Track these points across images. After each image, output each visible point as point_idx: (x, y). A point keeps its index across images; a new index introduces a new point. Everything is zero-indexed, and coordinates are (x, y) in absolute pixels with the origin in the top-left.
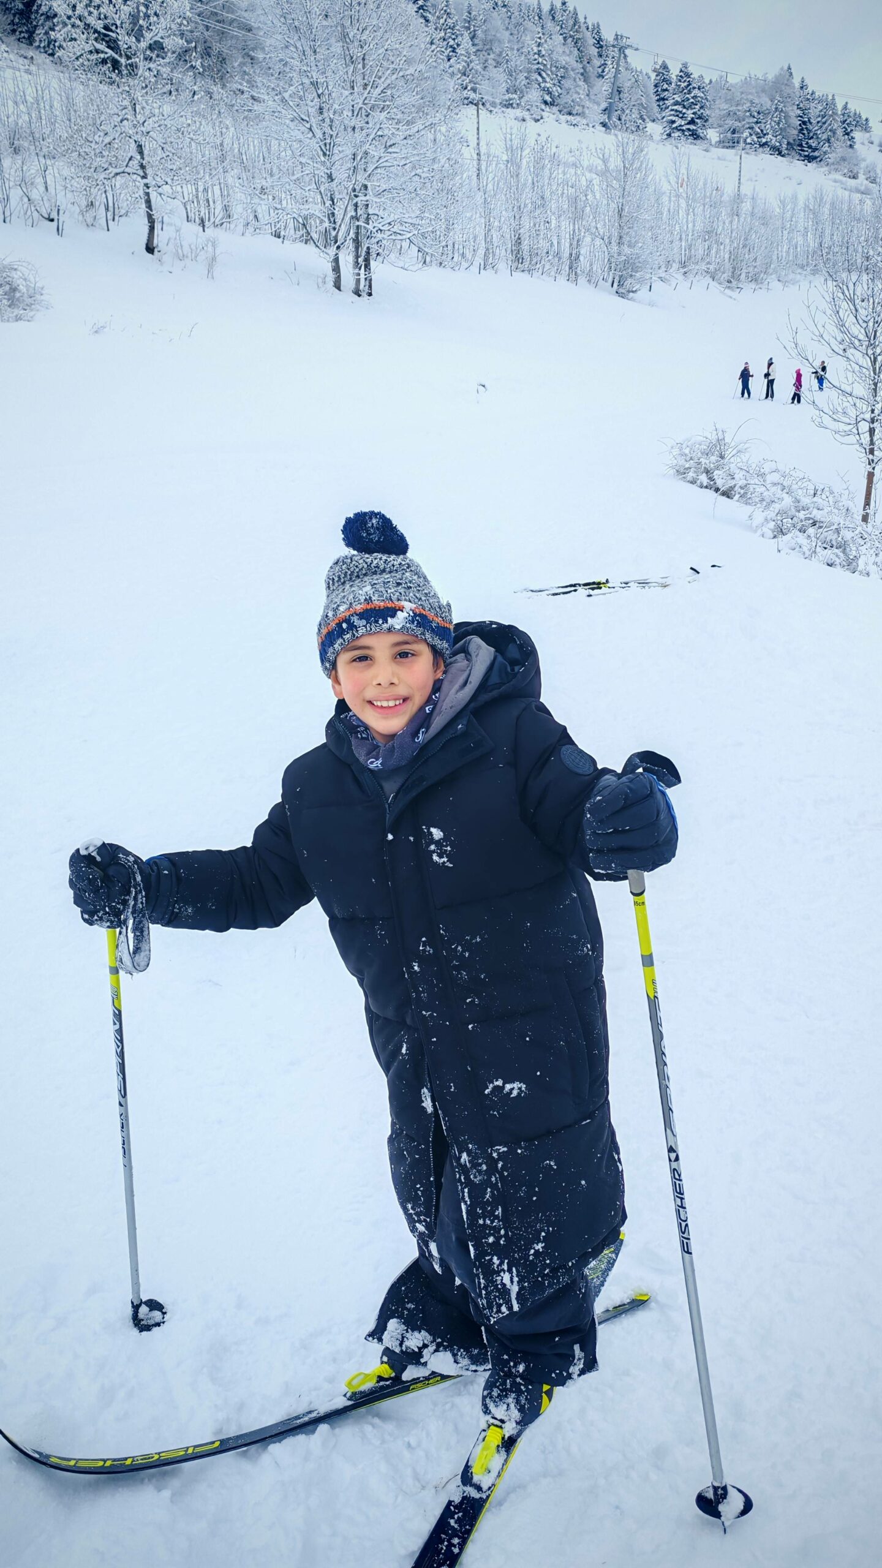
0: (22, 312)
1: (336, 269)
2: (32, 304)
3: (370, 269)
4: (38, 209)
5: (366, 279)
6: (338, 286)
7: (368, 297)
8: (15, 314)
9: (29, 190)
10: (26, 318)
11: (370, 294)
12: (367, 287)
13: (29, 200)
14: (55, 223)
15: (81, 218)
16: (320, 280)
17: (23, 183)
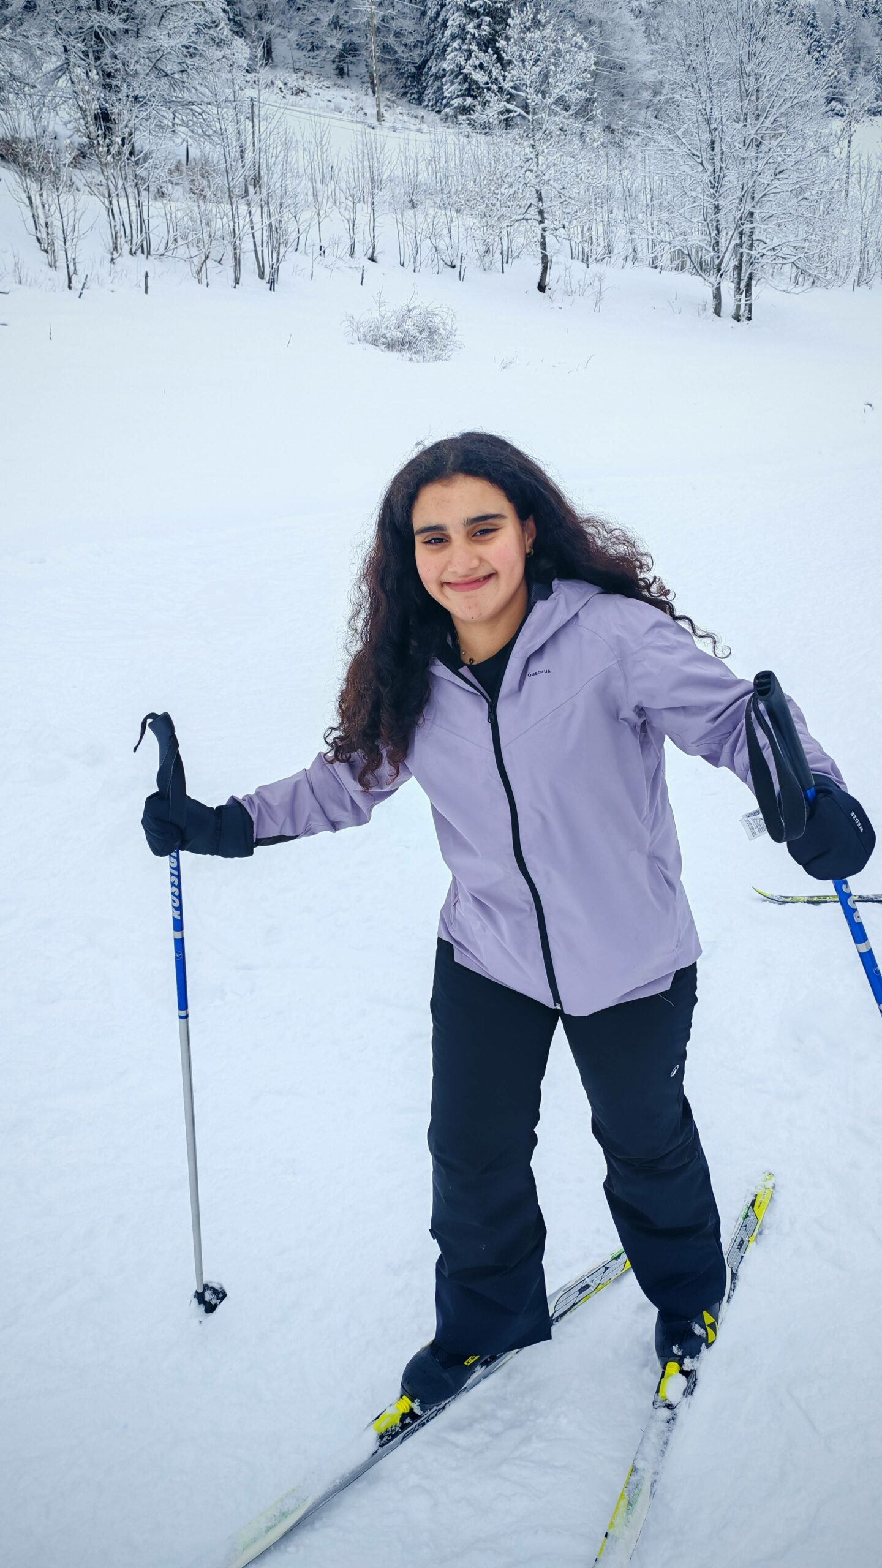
0: (441, 352)
1: (717, 295)
2: (447, 345)
3: (751, 294)
4: (444, 258)
5: (746, 305)
6: (718, 311)
7: (748, 322)
8: (434, 355)
9: (437, 241)
10: (444, 358)
11: (749, 319)
12: (747, 312)
13: (436, 250)
14: (457, 270)
15: (479, 262)
16: (701, 308)
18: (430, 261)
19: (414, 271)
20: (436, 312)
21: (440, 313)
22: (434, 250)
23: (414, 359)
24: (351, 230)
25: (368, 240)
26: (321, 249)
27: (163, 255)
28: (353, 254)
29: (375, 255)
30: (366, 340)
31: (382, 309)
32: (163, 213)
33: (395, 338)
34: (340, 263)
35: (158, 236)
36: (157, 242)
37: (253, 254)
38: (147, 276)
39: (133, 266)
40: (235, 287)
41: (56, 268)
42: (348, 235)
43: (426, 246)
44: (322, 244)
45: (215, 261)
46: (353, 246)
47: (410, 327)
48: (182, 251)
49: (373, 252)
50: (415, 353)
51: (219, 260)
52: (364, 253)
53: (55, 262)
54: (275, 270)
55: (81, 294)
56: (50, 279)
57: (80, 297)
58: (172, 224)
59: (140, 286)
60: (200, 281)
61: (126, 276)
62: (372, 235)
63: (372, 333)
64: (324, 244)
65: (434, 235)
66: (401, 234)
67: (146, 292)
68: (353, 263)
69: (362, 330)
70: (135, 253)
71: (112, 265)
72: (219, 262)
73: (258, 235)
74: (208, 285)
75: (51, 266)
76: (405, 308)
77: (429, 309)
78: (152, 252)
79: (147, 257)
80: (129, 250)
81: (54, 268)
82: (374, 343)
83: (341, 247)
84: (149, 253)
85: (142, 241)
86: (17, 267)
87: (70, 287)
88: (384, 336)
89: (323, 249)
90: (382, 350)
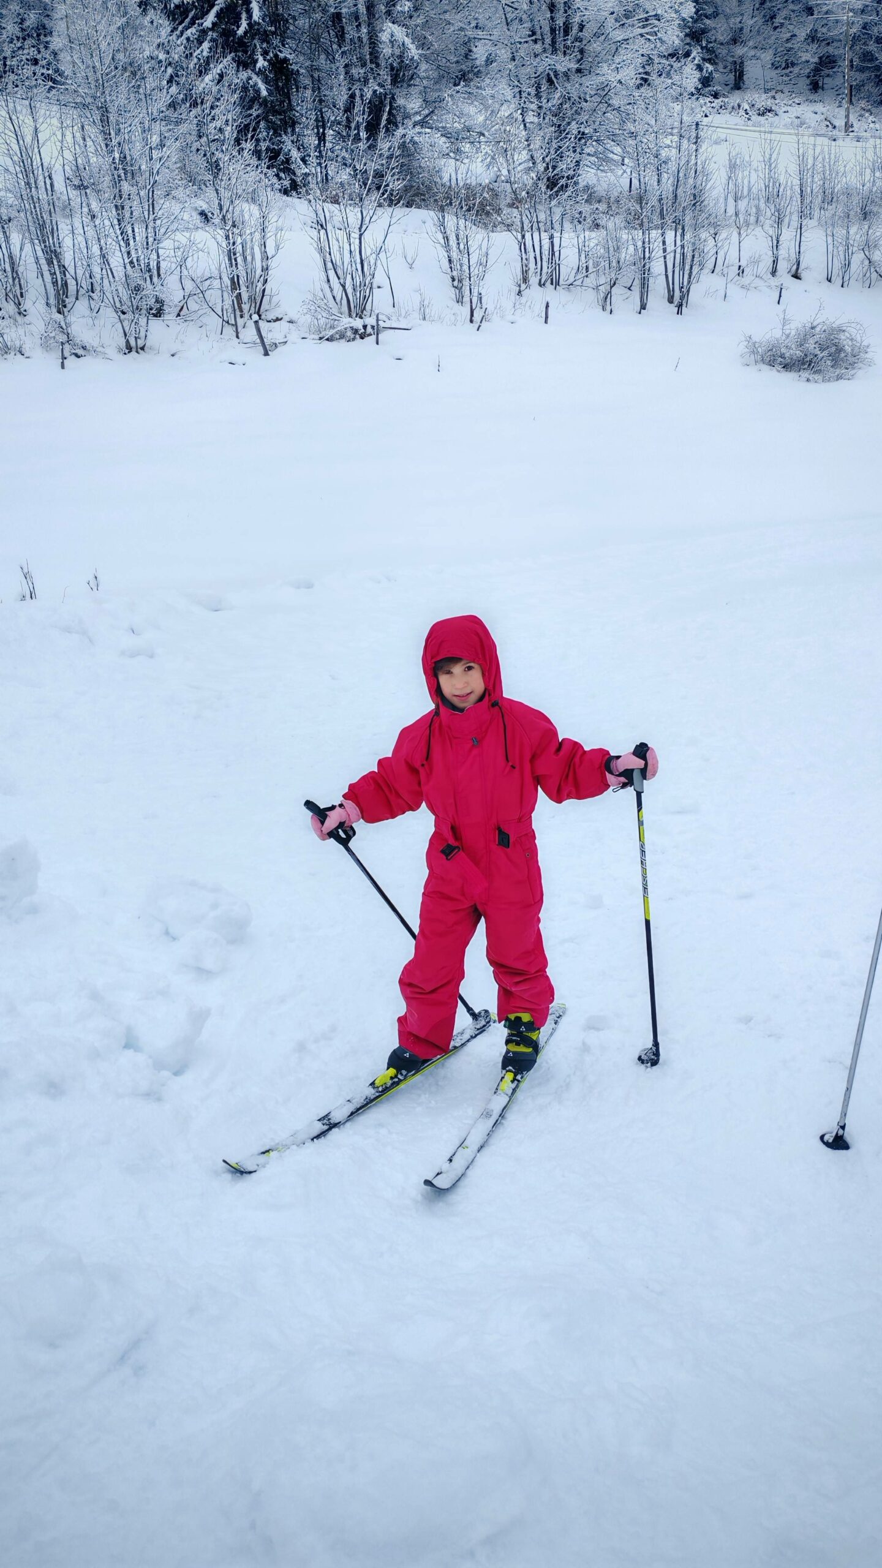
0: (843, 371)
2: (855, 363)
4: (878, 269)
8: (836, 374)
9: (872, 253)
10: (847, 377)
13: (870, 262)
18: (861, 276)
19: (842, 286)
20: (844, 328)
21: (848, 329)
22: (867, 262)
23: (812, 378)
24: (775, 248)
25: (793, 257)
26: (739, 269)
27: (571, 284)
28: (775, 272)
29: (799, 271)
30: (763, 361)
31: (787, 327)
32: (576, 243)
33: (795, 358)
34: (758, 282)
35: (568, 266)
36: (567, 271)
37: (663, 278)
38: (547, 306)
39: (536, 295)
40: (640, 313)
41: (462, 302)
42: (770, 253)
43: (857, 259)
44: (740, 264)
45: (626, 287)
46: (775, 264)
47: (811, 345)
48: (591, 281)
49: (798, 269)
50: (815, 372)
51: (629, 286)
52: (788, 270)
53: (462, 297)
54: (685, 295)
55: (480, 326)
56: (452, 314)
57: (478, 329)
58: (584, 252)
59: (539, 317)
60: (604, 309)
61: (529, 307)
62: (797, 251)
63: (770, 353)
64: (743, 263)
65: (868, 245)
66: (830, 247)
67: (546, 322)
68: (774, 282)
69: (760, 350)
70: (544, 285)
71: (518, 297)
72: (629, 289)
73: (670, 258)
74: (611, 312)
75: (458, 302)
76: (810, 325)
77: (835, 325)
78: (561, 282)
79: (554, 288)
80: (537, 282)
81: (460, 303)
82: (771, 364)
83: (761, 265)
84: (558, 284)
85: (552, 272)
86: (423, 304)
87: (471, 321)
88: (782, 356)
89: (741, 268)
90: (779, 371)
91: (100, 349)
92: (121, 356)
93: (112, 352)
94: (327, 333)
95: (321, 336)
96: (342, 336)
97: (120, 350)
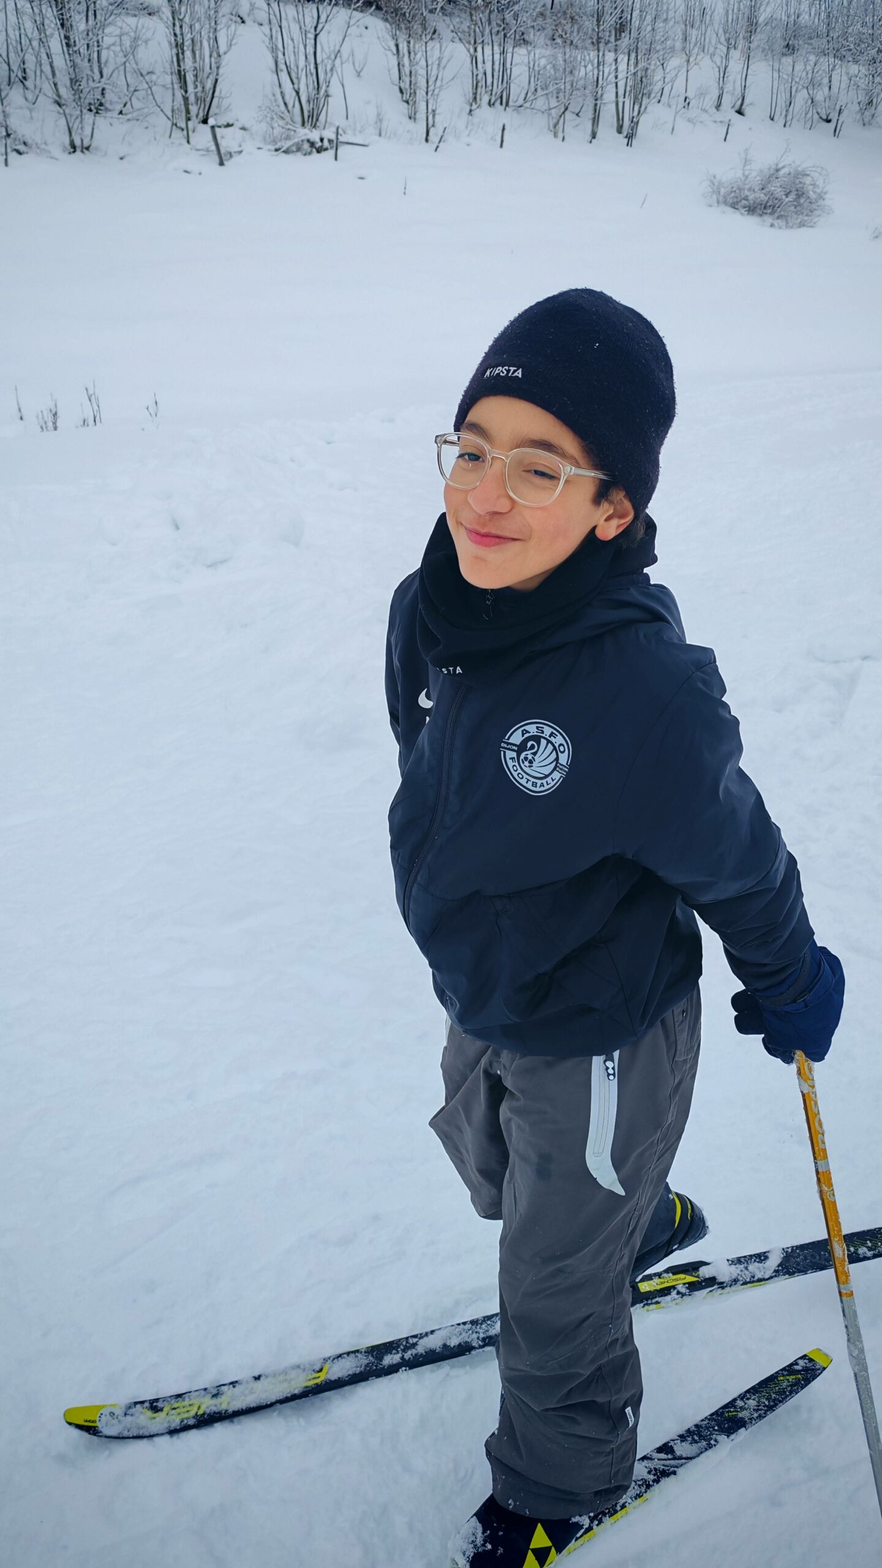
0: (806, 218)
2: (815, 210)
4: (819, 111)
8: (799, 221)
9: (815, 92)
10: (809, 225)
13: (812, 102)
14: (832, 125)
15: (858, 116)
17: (811, 85)
18: (803, 115)
19: (785, 126)
20: (808, 172)
21: (812, 174)
22: (810, 101)
23: (776, 224)
24: (721, 79)
25: (738, 91)
26: (685, 101)
27: (521, 106)
28: (719, 106)
29: (743, 107)
30: (725, 203)
31: (748, 167)
32: (526, 61)
33: (758, 201)
34: (704, 117)
35: (519, 86)
36: (517, 92)
37: (613, 106)
38: (504, 129)
39: (490, 117)
40: (591, 142)
41: (415, 119)
42: (717, 85)
43: (801, 97)
44: (687, 95)
45: (573, 113)
46: (720, 97)
47: (776, 189)
48: (540, 103)
49: (742, 104)
50: (778, 218)
51: (577, 111)
52: (733, 104)
53: (415, 114)
54: (634, 124)
55: (437, 147)
56: (408, 132)
57: (436, 150)
58: (534, 73)
59: (495, 140)
60: (555, 135)
61: (482, 128)
62: (743, 86)
63: (733, 195)
64: (690, 94)
65: (813, 84)
66: (776, 83)
67: (501, 146)
68: (718, 116)
69: (723, 191)
70: (493, 104)
71: (470, 117)
72: (577, 115)
73: (621, 84)
74: (563, 139)
75: (410, 118)
76: (774, 167)
77: (800, 169)
78: (511, 103)
79: (505, 109)
80: (487, 101)
81: (413, 120)
82: (734, 206)
83: (707, 98)
84: (507, 104)
85: (502, 92)
86: (379, 119)
87: (427, 141)
88: (746, 199)
89: (687, 101)
90: (742, 214)
91: (43, 146)
92: (66, 156)
93: (57, 152)
94: (283, 144)
95: (277, 147)
96: (299, 150)
97: (64, 149)
